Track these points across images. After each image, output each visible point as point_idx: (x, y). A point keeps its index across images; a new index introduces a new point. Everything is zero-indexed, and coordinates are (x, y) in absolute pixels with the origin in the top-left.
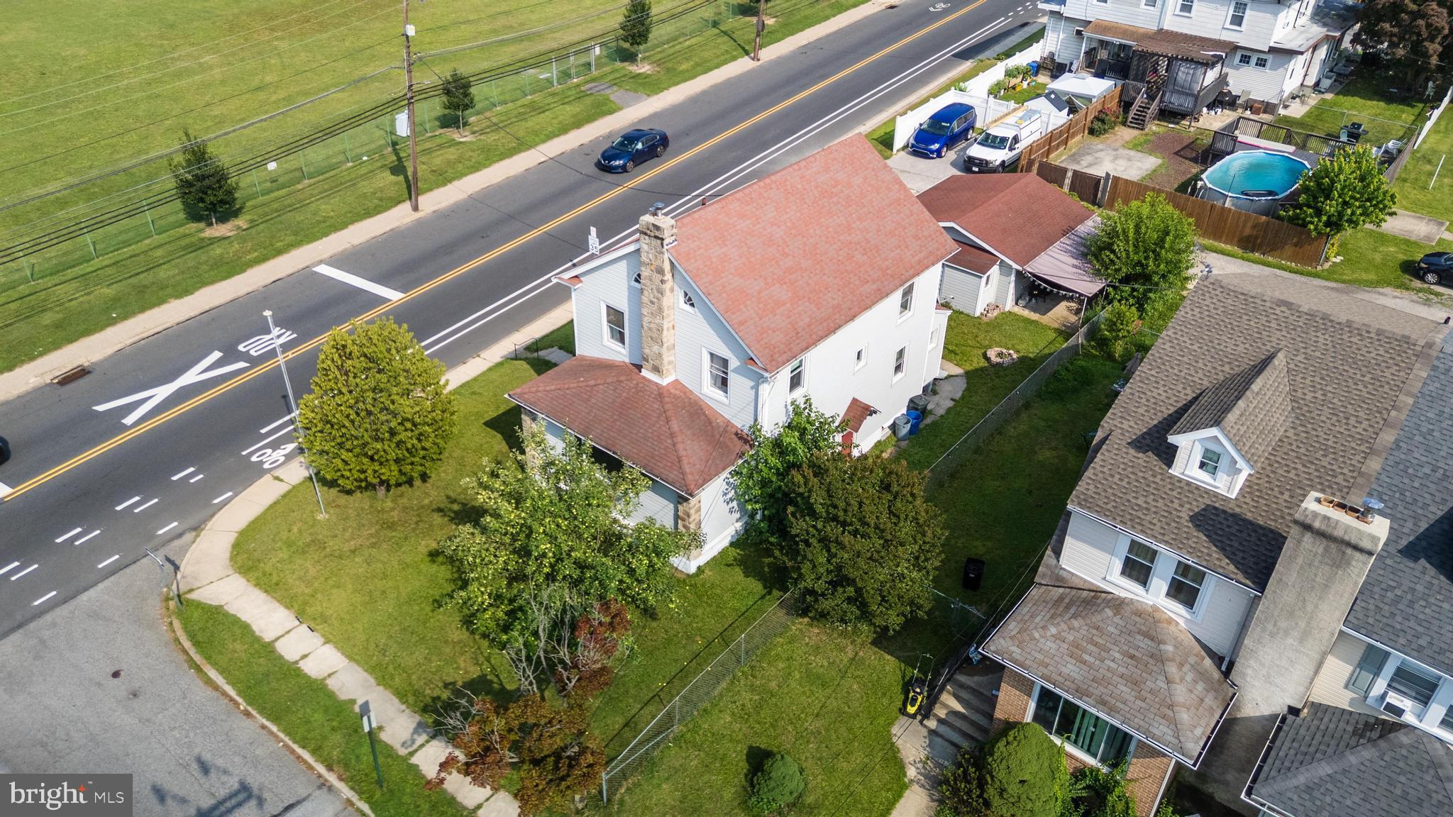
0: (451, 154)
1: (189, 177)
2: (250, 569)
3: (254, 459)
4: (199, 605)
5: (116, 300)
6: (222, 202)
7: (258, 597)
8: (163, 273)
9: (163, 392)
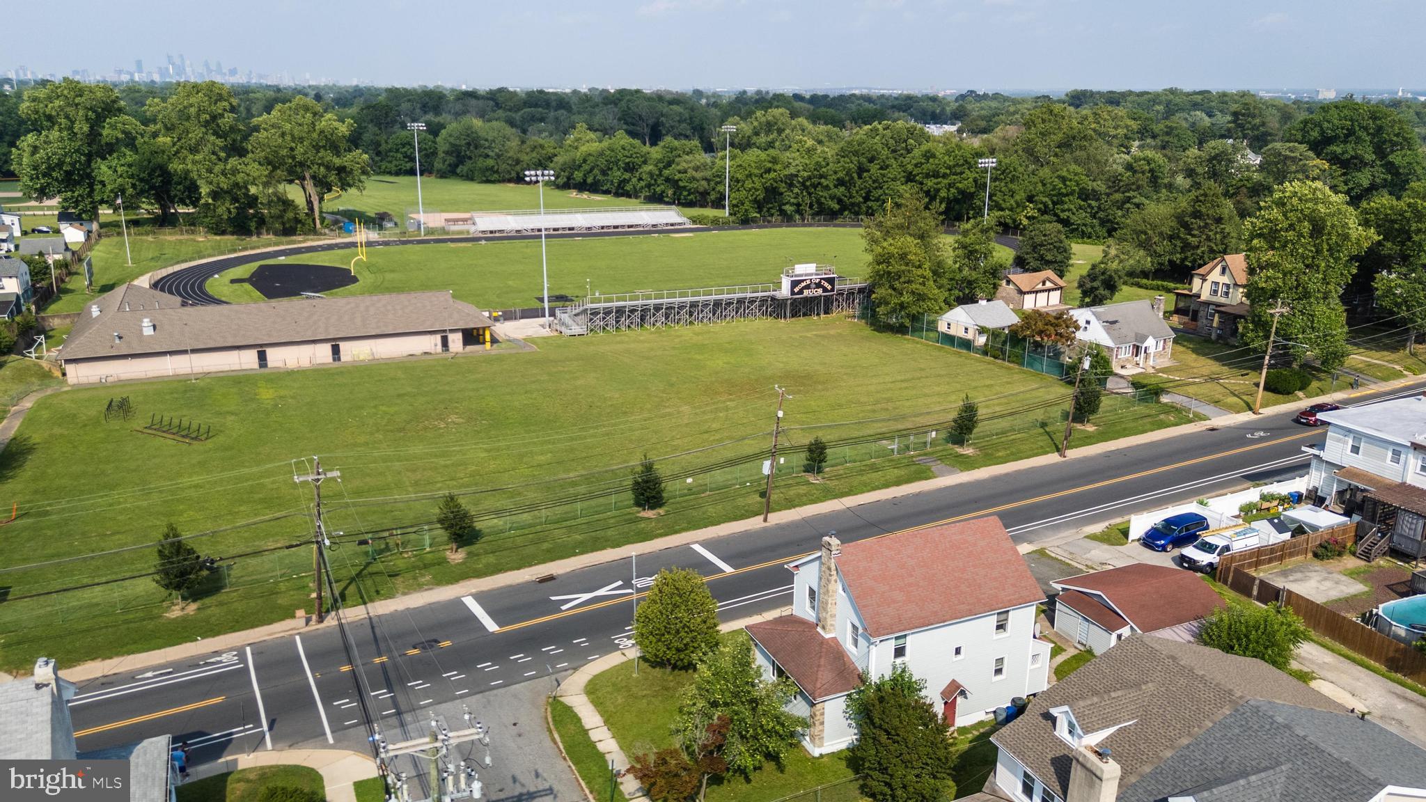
0: (803, 490)
1: (640, 480)
2: (592, 693)
3: (616, 642)
4: (562, 703)
5: (581, 543)
6: (654, 497)
7: (591, 707)
8: (610, 533)
9: (586, 597)
